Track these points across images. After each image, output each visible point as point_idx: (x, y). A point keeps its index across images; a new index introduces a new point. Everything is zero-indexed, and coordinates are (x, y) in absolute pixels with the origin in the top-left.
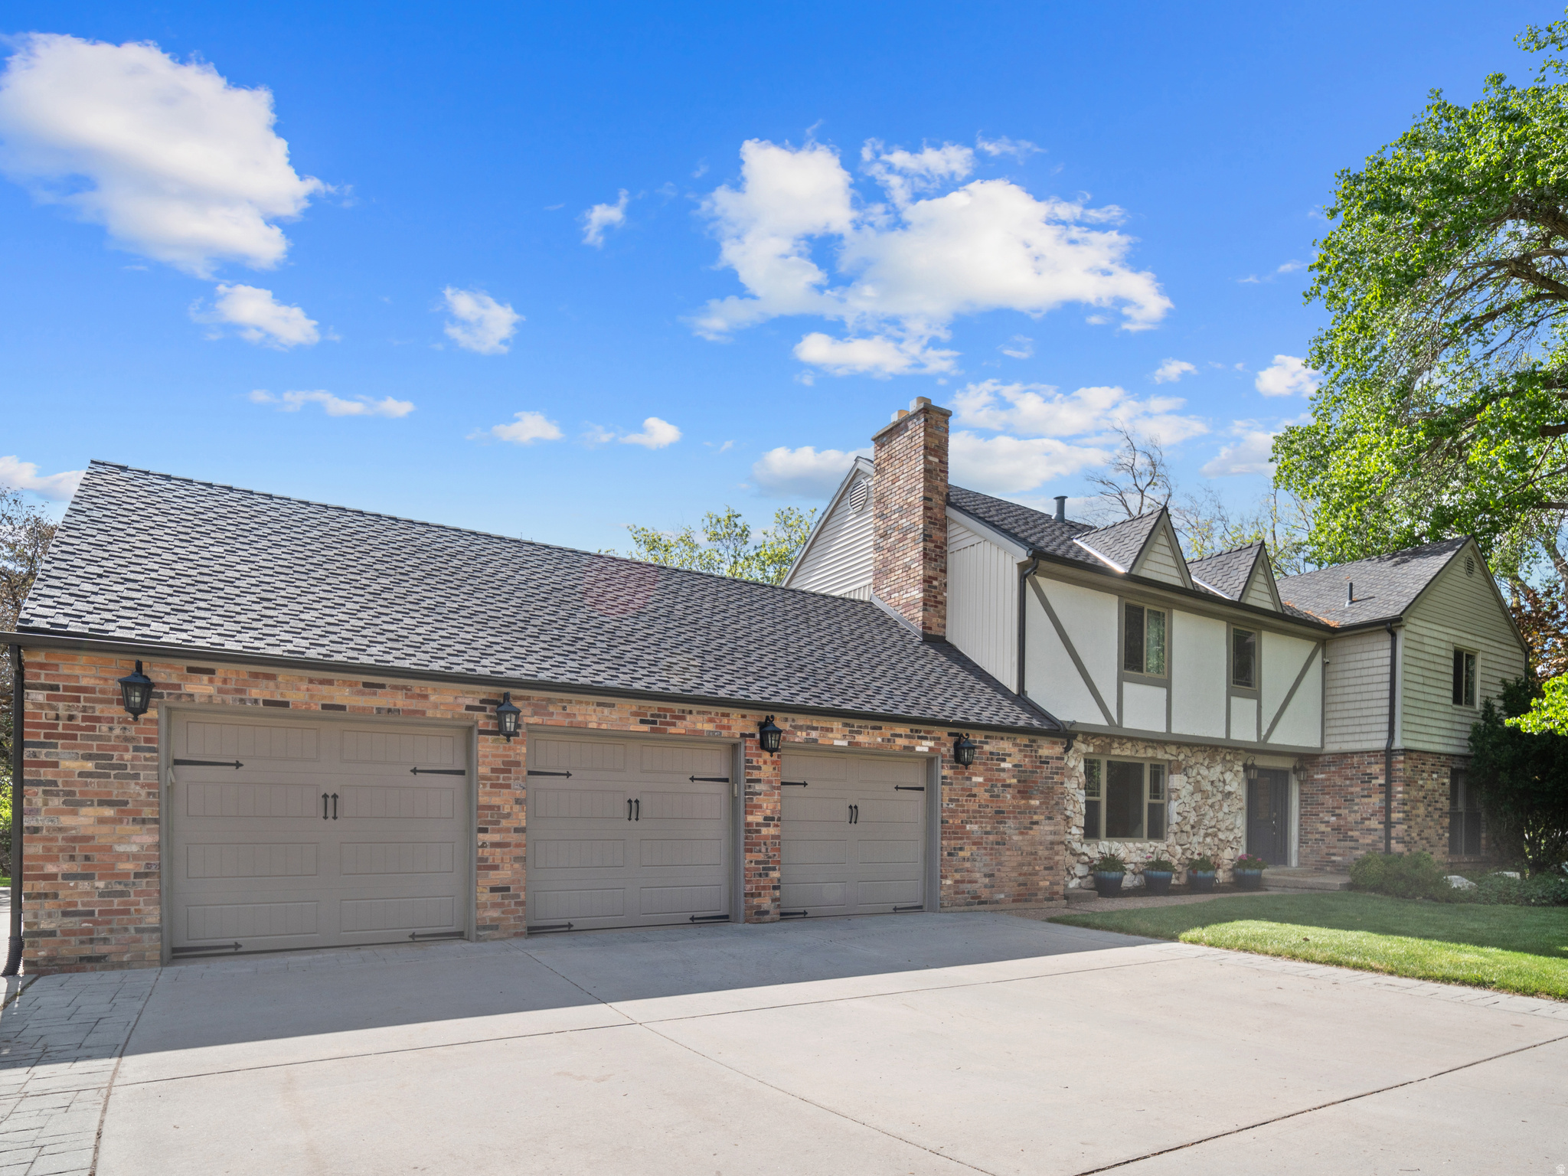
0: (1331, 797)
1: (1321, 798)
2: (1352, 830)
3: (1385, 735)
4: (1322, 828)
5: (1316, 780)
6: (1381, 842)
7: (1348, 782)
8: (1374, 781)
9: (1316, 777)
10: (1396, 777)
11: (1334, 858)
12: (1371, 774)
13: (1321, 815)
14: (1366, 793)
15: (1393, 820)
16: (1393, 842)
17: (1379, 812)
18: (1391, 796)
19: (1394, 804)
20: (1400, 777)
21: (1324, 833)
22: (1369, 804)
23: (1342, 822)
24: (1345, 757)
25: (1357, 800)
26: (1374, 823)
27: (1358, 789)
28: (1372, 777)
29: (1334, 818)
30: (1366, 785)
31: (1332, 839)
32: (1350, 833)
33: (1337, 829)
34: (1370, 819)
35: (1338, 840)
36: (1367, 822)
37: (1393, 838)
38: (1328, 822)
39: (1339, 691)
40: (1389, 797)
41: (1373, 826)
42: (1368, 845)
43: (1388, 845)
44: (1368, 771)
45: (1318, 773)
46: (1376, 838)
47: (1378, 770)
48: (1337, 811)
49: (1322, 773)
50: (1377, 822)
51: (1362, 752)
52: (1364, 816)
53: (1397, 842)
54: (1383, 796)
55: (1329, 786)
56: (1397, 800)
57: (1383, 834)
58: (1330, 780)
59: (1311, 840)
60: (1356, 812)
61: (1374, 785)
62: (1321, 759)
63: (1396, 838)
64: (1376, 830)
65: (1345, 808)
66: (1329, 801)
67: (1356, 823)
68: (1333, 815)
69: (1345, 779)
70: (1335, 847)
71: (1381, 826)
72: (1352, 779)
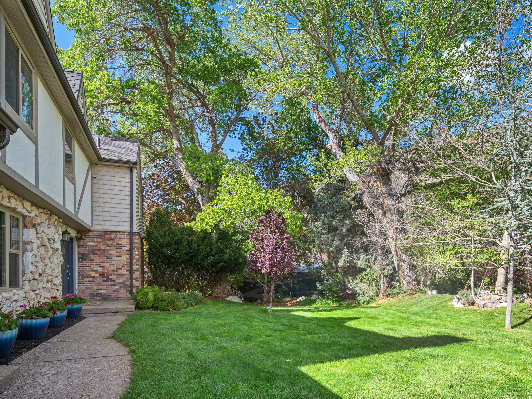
0: (99, 256)
1: (92, 257)
2: (111, 275)
3: (129, 224)
4: (93, 274)
5: (88, 246)
6: (128, 281)
7: (108, 248)
8: (123, 248)
9: (88, 244)
10: (134, 247)
11: (101, 291)
12: (121, 244)
13: (92, 267)
14: (119, 254)
15: (134, 269)
16: (134, 281)
17: (126, 265)
18: (133, 257)
19: (134, 261)
20: (137, 247)
21: (94, 277)
22: (120, 260)
23: (105, 271)
24: (106, 234)
25: (114, 258)
26: (123, 271)
27: (114, 252)
28: (121, 246)
29: (101, 268)
30: (119, 250)
31: (99, 280)
32: (110, 277)
33: (102, 275)
34: (121, 269)
35: (103, 281)
36: (120, 271)
37: (134, 279)
38: (97, 271)
39: (101, 195)
40: (131, 257)
41: (123, 273)
42: (121, 283)
43: (132, 282)
44: (120, 243)
45: (89, 242)
46: (125, 279)
47: (125, 242)
48: (103, 264)
49: (92, 242)
50: (125, 270)
51: (116, 232)
52: (118, 267)
53: (136, 281)
54: (128, 256)
55: (97, 250)
56: (135, 259)
57: (128, 277)
58: (97, 246)
59: (86, 281)
60: (113, 265)
61: (123, 250)
62: (91, 233)
63: (136, 279)
64: (125, 275)
65: (107, 263)
66: (97, 259)
67: (113, 271)
68: (99, 267)
69: (106, 246)
70: (101, 285)
71: (128, 273)
72: (111, 246)
